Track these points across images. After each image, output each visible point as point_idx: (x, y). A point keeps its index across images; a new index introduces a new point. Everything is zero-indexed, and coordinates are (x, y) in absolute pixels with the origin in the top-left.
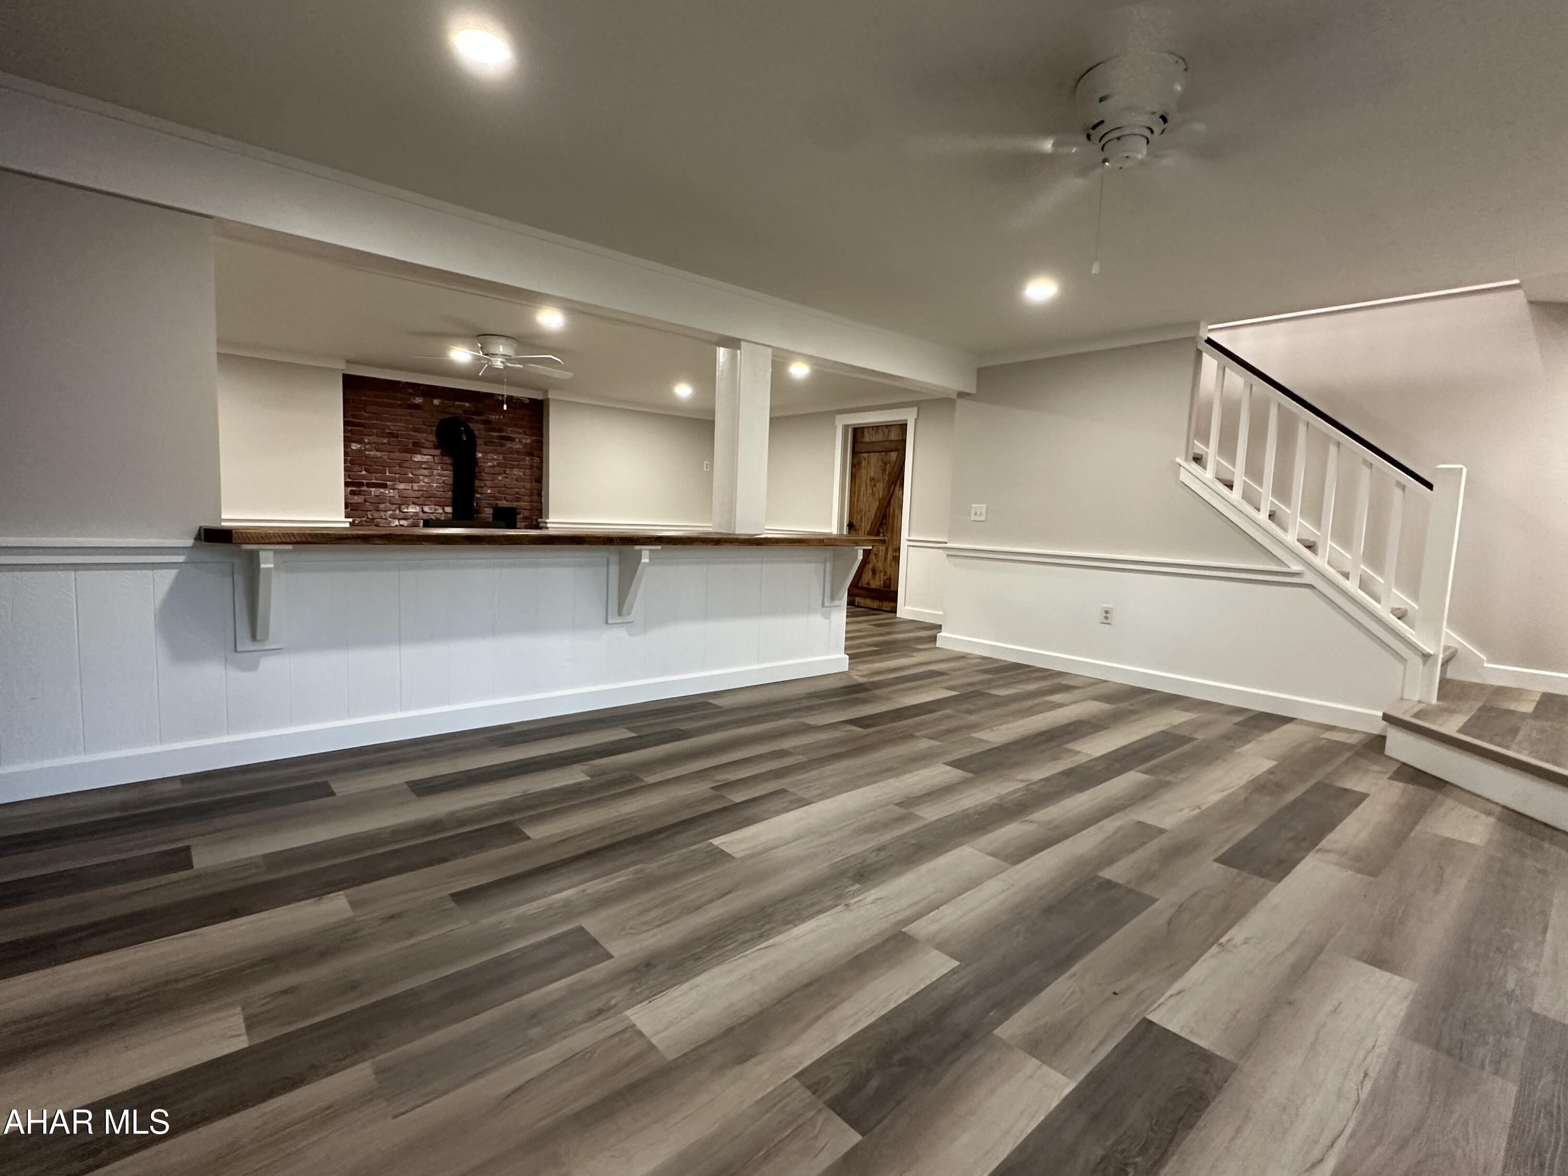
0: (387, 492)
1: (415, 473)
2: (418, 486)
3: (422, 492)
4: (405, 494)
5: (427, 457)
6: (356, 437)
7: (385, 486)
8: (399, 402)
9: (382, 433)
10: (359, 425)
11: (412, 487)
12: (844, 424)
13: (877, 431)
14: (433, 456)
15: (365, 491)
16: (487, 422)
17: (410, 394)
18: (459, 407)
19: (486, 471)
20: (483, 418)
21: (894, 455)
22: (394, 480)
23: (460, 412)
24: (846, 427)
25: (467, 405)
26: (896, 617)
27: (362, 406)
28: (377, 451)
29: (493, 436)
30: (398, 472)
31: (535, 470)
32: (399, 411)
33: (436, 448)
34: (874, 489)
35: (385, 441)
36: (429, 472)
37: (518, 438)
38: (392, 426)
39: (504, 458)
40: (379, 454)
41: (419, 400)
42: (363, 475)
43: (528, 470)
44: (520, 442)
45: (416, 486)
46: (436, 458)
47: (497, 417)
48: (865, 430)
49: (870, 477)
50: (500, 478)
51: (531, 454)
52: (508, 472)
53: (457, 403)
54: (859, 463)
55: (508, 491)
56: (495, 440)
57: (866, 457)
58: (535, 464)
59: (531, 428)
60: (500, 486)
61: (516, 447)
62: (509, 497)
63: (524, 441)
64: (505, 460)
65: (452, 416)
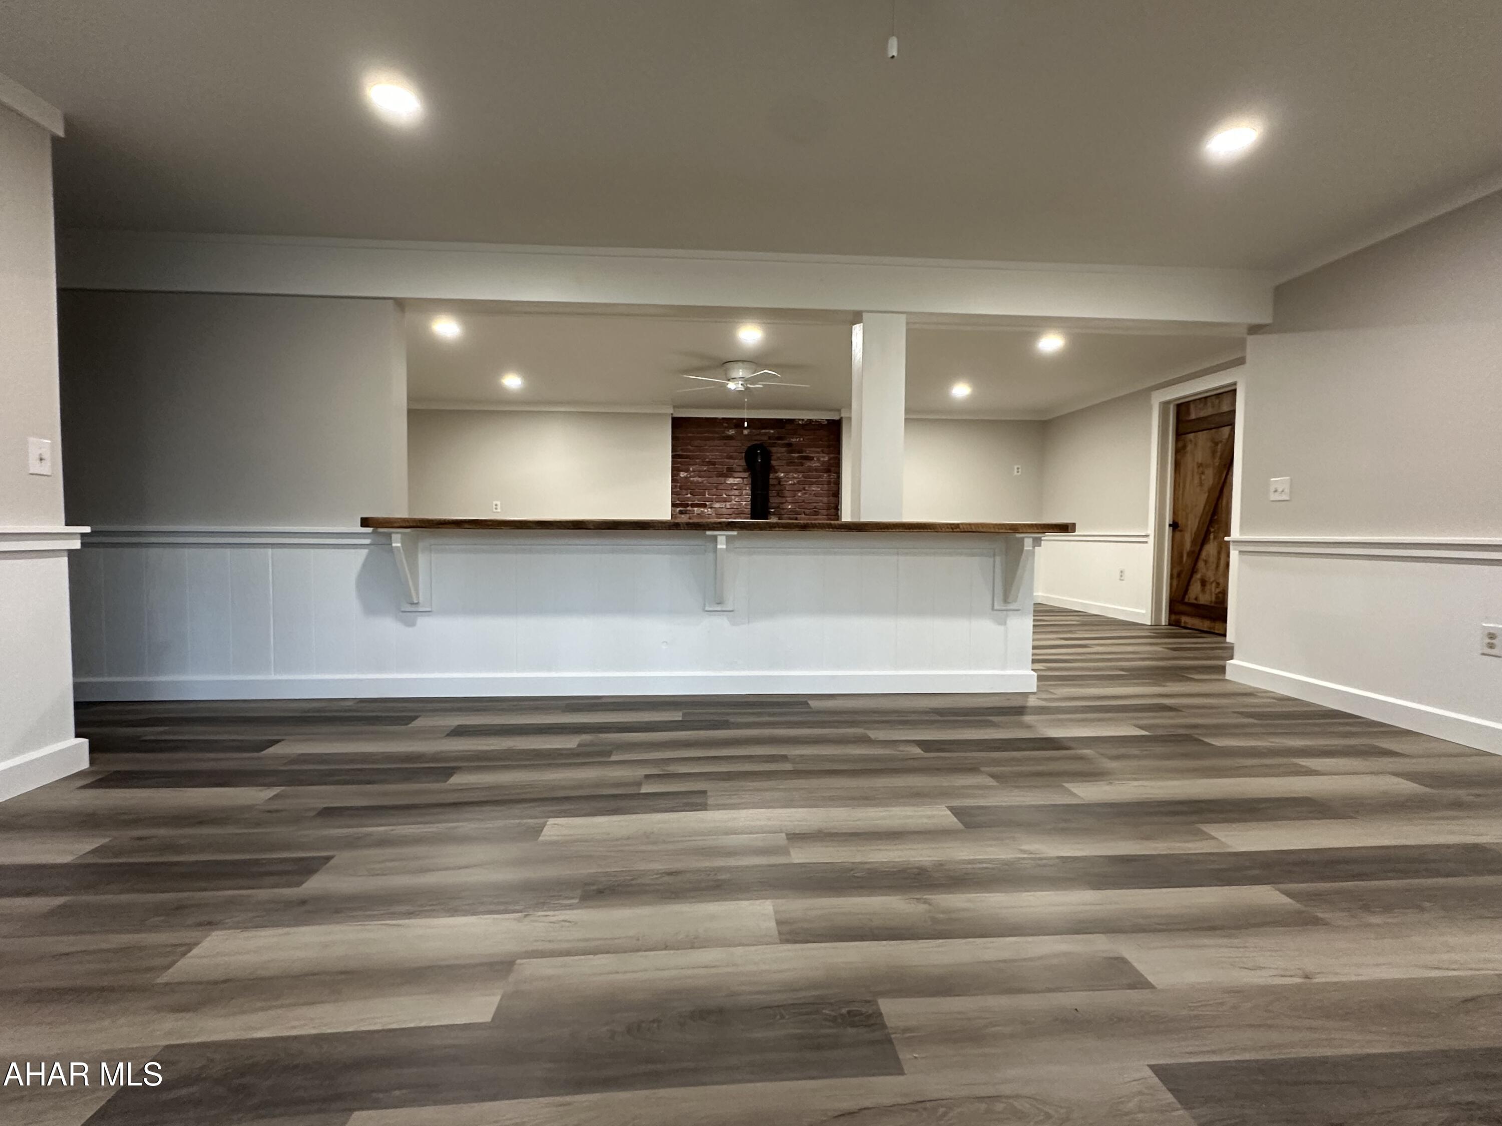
0: (706, 511)
1: (727, 493)
2: (730, 505)
3: (733, 510)
4: (720, 511)
5: (738, 479)
6: (683, 467)
7: (705, 506)
8: (717, 435)
9: (703, 462)
10: (687, 457)
11: (725, 506)
12: (1161, 400)
13: (1206, 404)
14: (743, 478)
15: (690, 510)
16: (789, 445)
17: (726, 428)
18: (765, 434)
19: (787, 489)
20: (786, 442)
21: (1226, 430)
22: (711, 500)
23: (765, 438)
24: (1165, 405)
25: (772, 431)
26: (1225, 642)
27: (688, 441)
28: (700, 477)
29: (794, 457)
30: (715, 493)
31: (832, 485)
32: (717, 442)
33: (745, 471)
34: (1203, 477)
35: (705, 469)
36: (739, 493)
37: (816, 457)
38: (710, 456)
39: (803, 477)
40: (700, 480)
41: (732, 432)
42: (688, 498)
43: (826, 486)
44: (818, 460)
45: (728, 505)
46: (745, 479)
47: (798, 439)
48: (1192, 406)
49: (1198, 463)
50: (800, 494)
51: (828, 471)
52: (807, 489)
53: (763, 431)
54: (1184, 447)
55: (806, 506)
56: (796, 461)
57: (1193, 439)
58: (832, 480)
59: (829, 447)
60: (800, 501)
61: (815, 465)
62: (807, 511)
63: (822, 459)
64: (804, 478)
65: (759, 443)
